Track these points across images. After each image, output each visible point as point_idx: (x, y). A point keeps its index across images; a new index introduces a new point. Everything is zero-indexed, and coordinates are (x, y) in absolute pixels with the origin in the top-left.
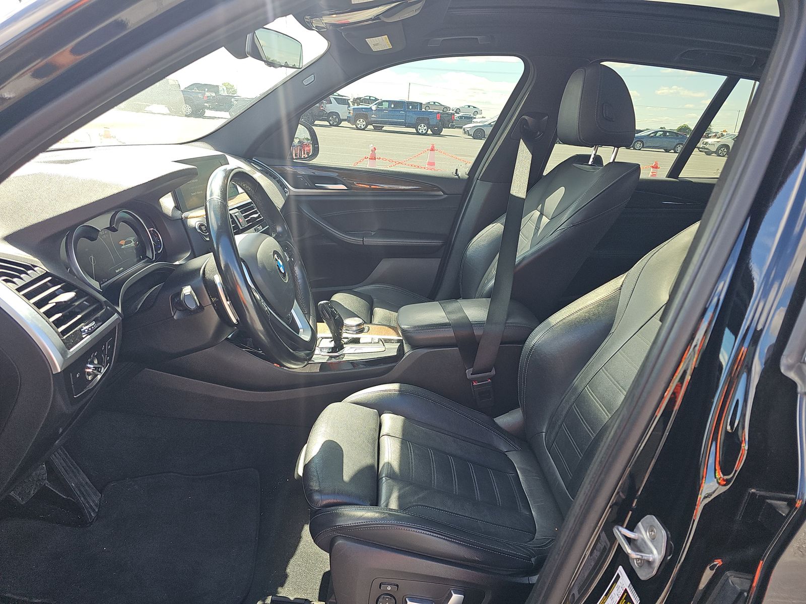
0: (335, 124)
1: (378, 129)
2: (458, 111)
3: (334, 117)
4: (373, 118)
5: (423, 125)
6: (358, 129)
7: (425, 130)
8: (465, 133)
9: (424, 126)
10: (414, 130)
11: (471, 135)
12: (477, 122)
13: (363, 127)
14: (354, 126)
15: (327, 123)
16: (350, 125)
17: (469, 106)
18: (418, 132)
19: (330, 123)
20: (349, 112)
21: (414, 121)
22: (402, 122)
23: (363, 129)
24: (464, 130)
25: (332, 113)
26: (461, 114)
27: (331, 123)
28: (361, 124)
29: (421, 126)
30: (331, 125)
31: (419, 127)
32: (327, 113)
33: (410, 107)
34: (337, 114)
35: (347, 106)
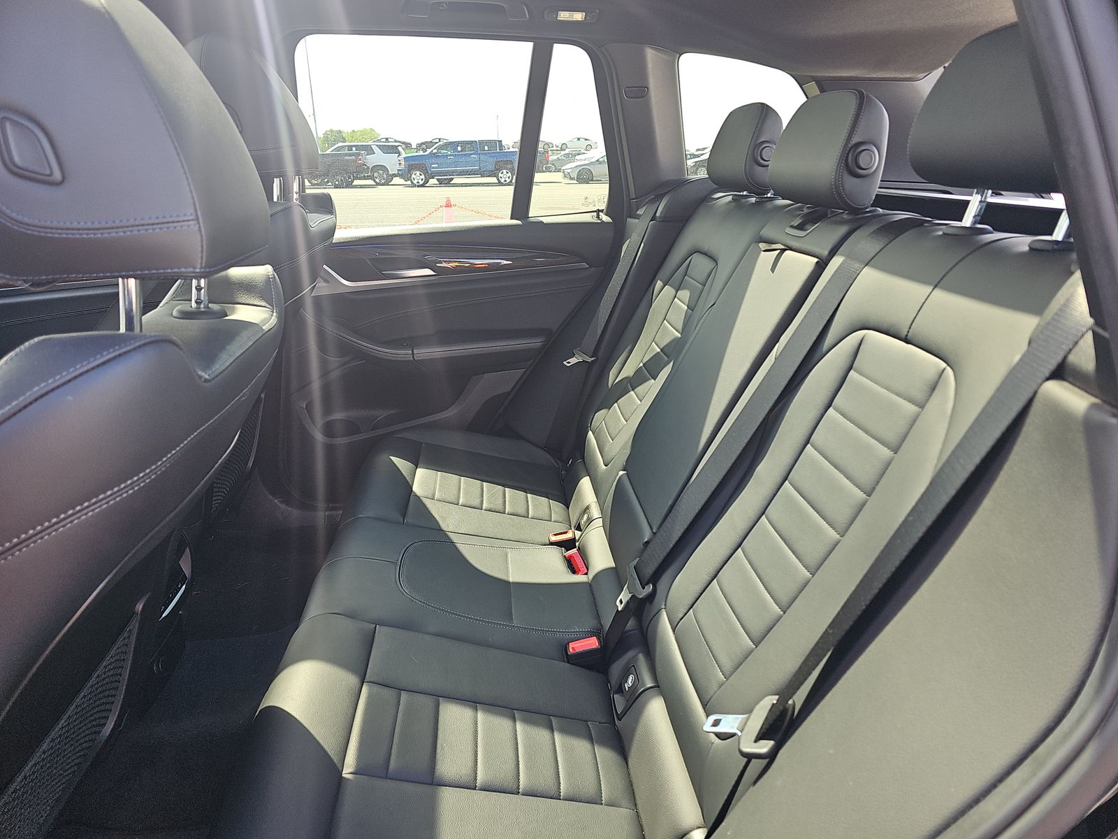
0: (383, 181)
1: (446, 183)
2: (564, 147)
3: (381, 172)
4: (433, 168)
5: (505, 171)
6: (413, 185)
7: (509, 177)
8: (565, 177)
9: (507, 173)
10: (494, 180)
11: (571, 179)
12: (580, 160)
13: (421, 183)
14: (409, 182)
15: (370, 182)
16: (402, 181)
17: (579, 139)
18: (500, 182)
19: (375, 181)
20: (400, 164)
21: (491, 167)
22: (476, 170)
23: (423, 186)
24: (564, 172)
25: (377, 168)
26: (567, 151)
27: (377, 180)
28: (418, 178)
29: (502, 173)
30: (378, 184)
31: (500, 175)
32: (368, 168)
33: (486, 148)
34: (383, 168)
35: (397, 155)
